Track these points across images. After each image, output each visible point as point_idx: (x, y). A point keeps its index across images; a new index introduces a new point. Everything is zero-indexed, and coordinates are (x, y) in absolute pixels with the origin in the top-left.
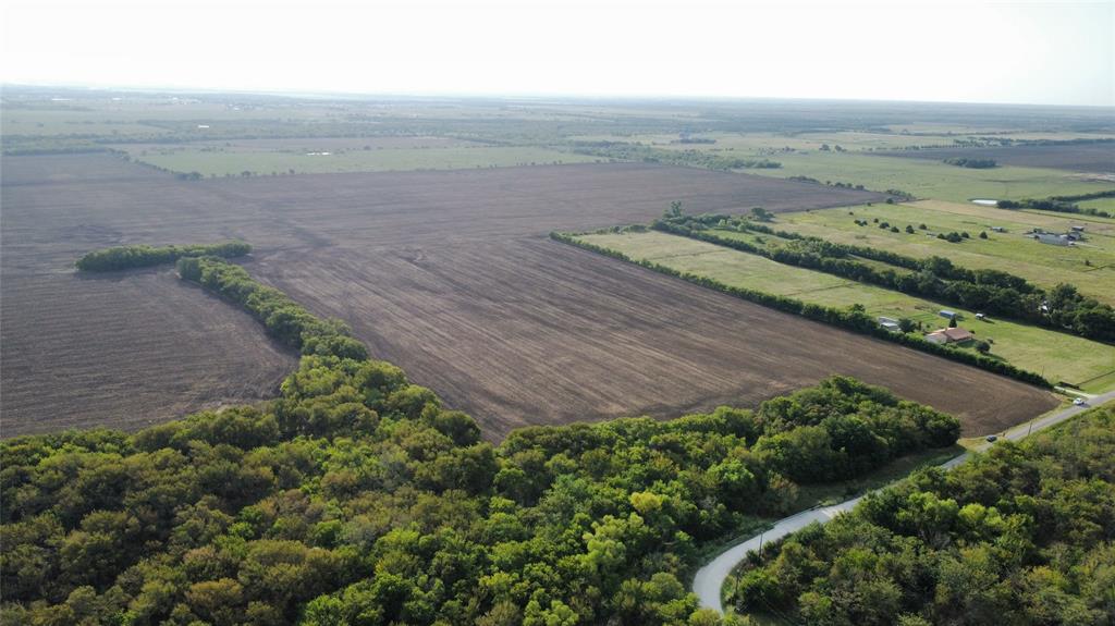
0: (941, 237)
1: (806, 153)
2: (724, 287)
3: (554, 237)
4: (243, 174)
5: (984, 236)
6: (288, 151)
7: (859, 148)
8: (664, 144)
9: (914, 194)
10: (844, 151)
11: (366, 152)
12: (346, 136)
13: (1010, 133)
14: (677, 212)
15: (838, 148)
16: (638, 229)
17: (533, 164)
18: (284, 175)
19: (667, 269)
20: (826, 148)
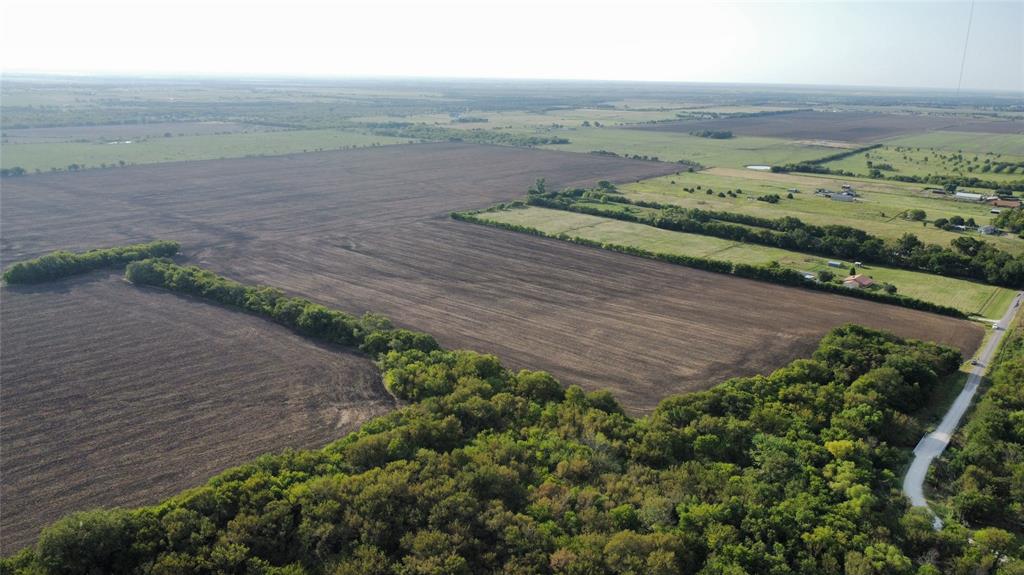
0: (760, 199)
1: (574, 129)
2: (650, 254)
3: (455, 217)
4: (70, 167)
5: (790, 197)
6: (84, 141)
7: (612, 123)
8: (445, 124)
9: (702, 163)
10: (602, 126)
11: (167, 139)
12: (126, 123)
13: (707, 107)
14: (542, 189)
15: (597, 124)
16: (518, 205)
17: (354, 146)
18: (113, 166)
19: (587, 241)
20: (587, 124)
